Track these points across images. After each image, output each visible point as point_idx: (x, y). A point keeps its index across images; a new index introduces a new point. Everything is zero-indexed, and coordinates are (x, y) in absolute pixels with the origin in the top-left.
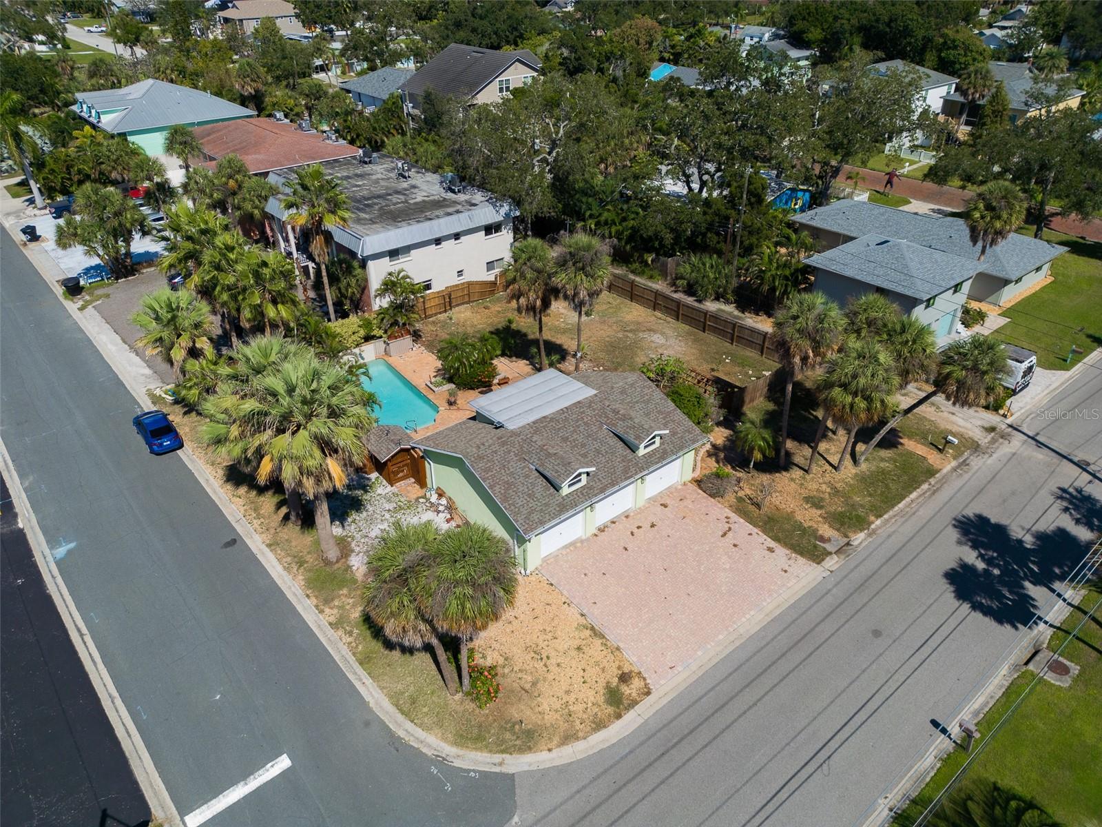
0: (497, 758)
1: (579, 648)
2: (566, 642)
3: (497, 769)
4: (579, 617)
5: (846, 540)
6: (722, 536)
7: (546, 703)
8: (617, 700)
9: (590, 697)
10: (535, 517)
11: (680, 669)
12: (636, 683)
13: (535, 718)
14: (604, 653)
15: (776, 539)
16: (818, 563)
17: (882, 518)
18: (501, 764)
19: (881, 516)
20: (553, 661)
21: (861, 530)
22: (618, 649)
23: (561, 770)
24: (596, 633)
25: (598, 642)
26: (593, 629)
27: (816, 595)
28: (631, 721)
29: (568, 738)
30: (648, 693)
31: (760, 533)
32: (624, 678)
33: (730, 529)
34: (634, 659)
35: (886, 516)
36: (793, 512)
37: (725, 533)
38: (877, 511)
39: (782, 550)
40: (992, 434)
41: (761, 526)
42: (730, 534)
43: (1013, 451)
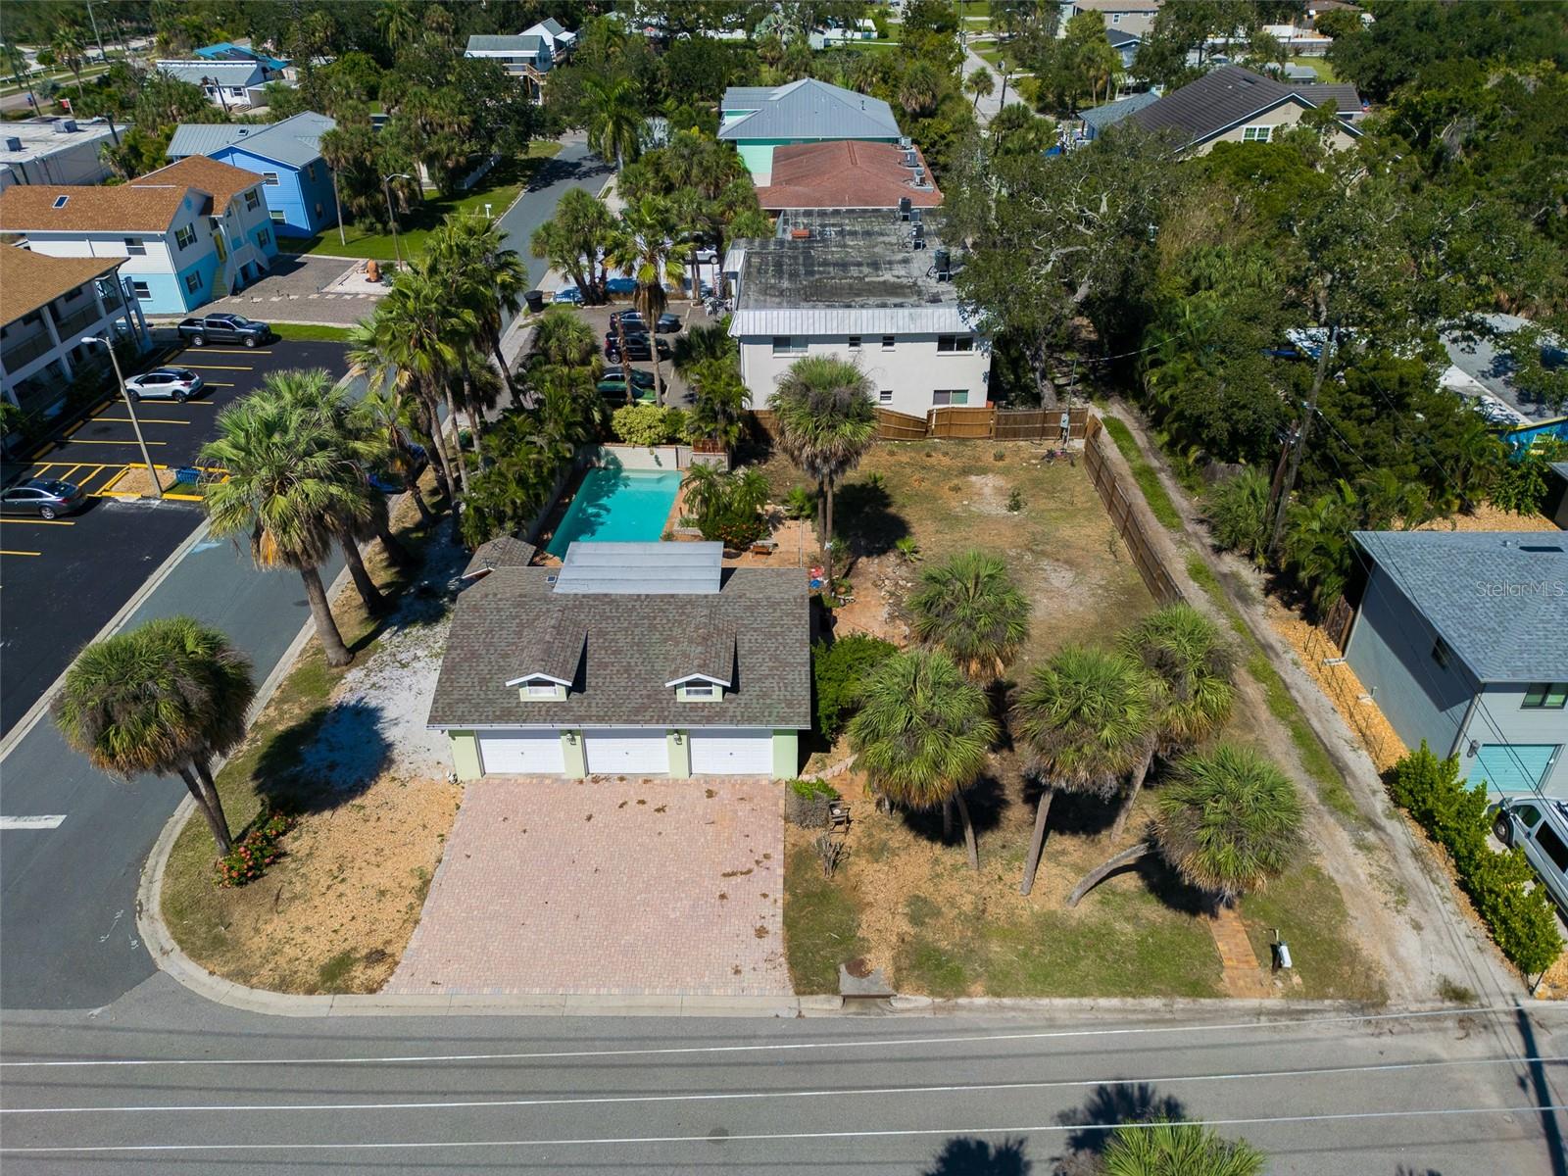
0: (171, 944)
1: (382, 893)
2: (378, 878)
3: (155, 954)
4: (433, 859)
5: (889, 990)
6: (724, 875)
7: (276, 926)
8: (334, 975)
9: (320, 949)
10: (461, 708)
11: (440, 990)
12: (378, 972)
13: (245, 932)
14: (398, 915)
15: (789, 923)
16: (798, 993)
17: (997, 1000)
18: (165, 953)
19: (998, 995)
20: (342, 888)
21: (932, 993)
22: (417, 922)
23: (191, 998)
24: (422, 892)
25: (411, 899)
26: (426, 883)
28: (321, 1005)
29: (242, 976)
30: (372, 991)
31: (780, 902)
32: (377, 956)
33: (749, 872)
34: (413, 944)
35: (1007, 1001)
36: (871, 905)
37: (733, 874)
38: (1000, 984)
39: (775, 943)
40: (1448, 1004)
41: (794, 895)
42: (739, 879)
43: (1444, 1055)
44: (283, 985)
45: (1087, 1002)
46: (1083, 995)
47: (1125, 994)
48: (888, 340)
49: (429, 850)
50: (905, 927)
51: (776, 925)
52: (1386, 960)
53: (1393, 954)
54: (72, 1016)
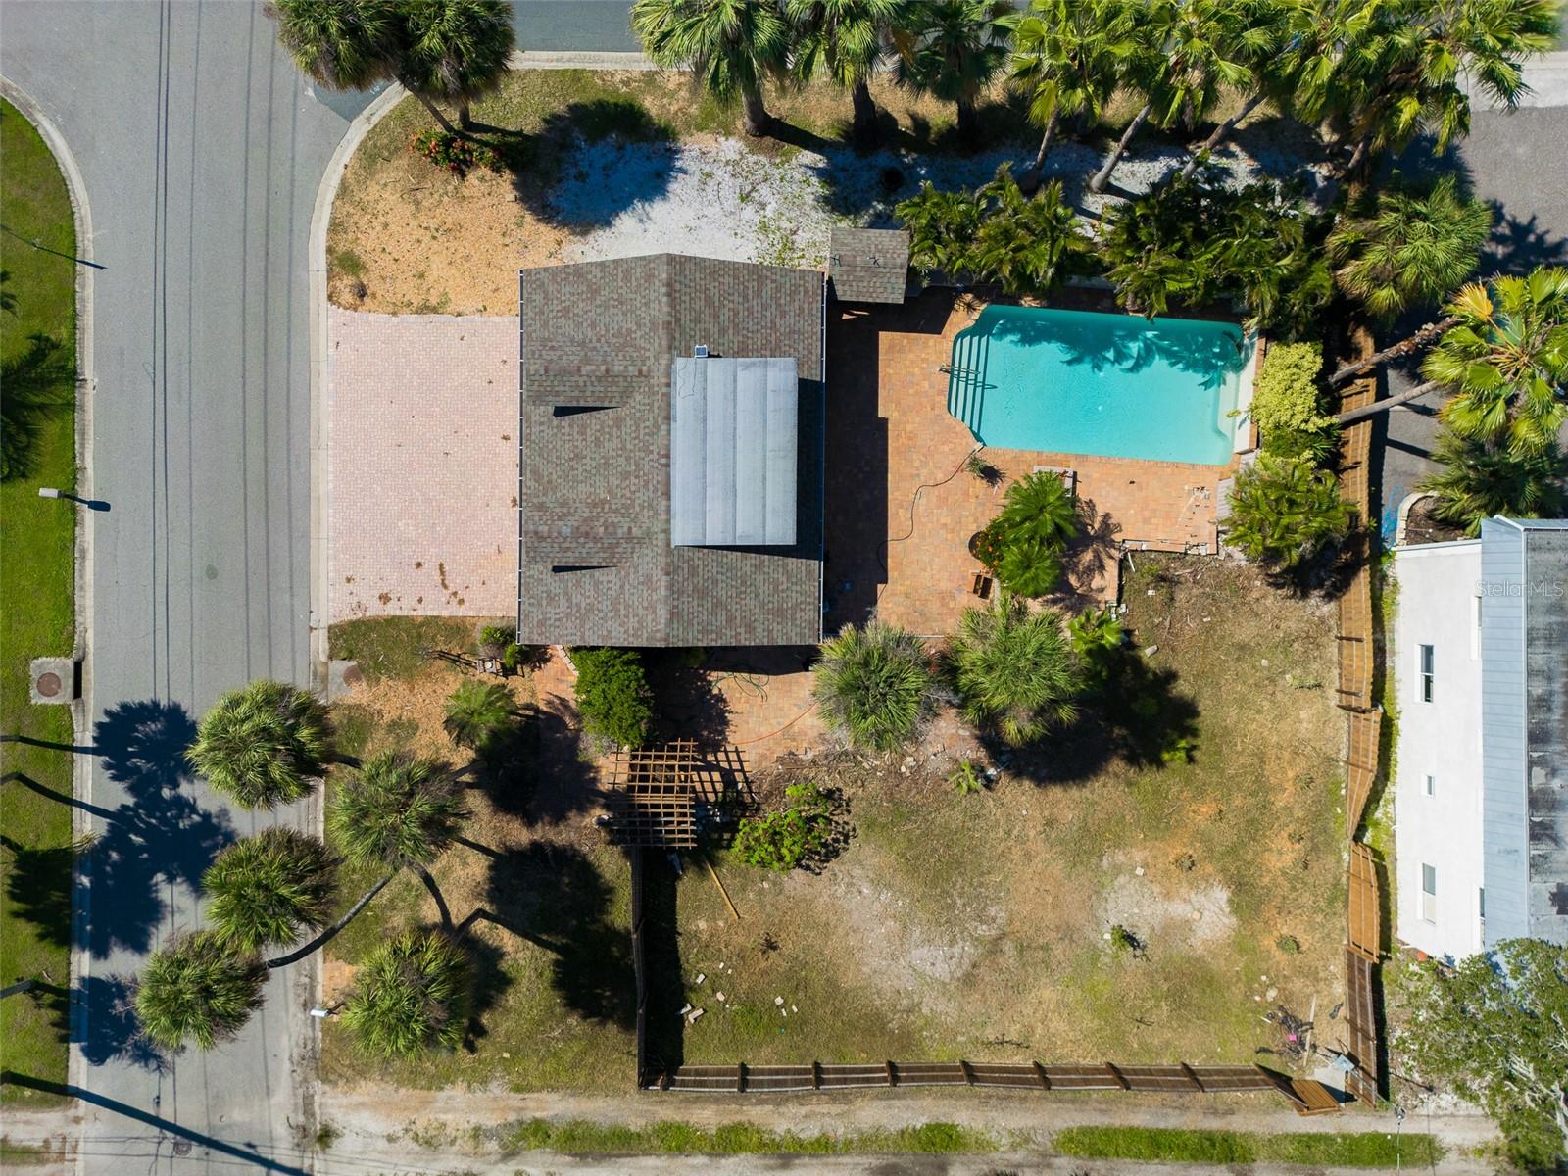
0: (375, 120)
1: (422, 276)
2: (437, 268)
3: (366, 112)
4: (460, 309)
6: (441, 565)
7: (391, 197)
8: (345, 263)
9: (366, 244)
10: (538, 297)
11: (331, 351)
12: (347, 297)
13: (383, 177)
14: (399, 296)
15: (393, 622)
16: (330, 628)
18: (369, 119)
20: (427, 239)
22: (394, 313)
23: (324, 159)
24: (426, 309)
25: (417, 301)
26: (434, 310)
27: (299, 576)
28: (318, 259)
29: (344, 191)
30: (330, 298)
31: (414, 613)
32: (361, 292)
33: (445, 587)
34: (372, 317)
36: (411, 690)
37: (442, 573)
39: (375, 610)
40: (319, 1127)
41: (422, 625)
42: (438, 578)
43: (273, 1101)
44: (336, 227)
49: (468, 304)
50: (387, 718)
51: (391, 610)
52: (355, 1098)
53: (362, 1105)
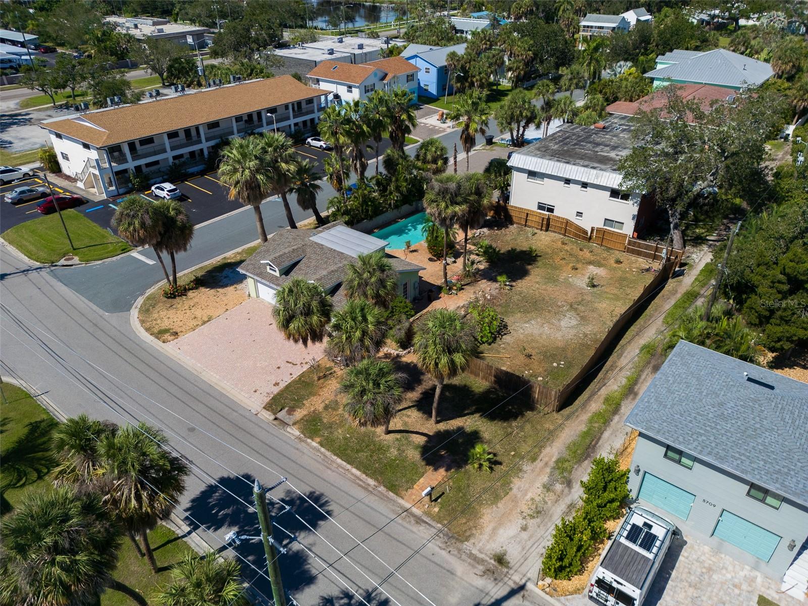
0: (139, 306)
1: (195, 318)
2: (199, 313)
3: (133, 307)
4: (218, 315)
5: (291, 423)
6: (287, 362)
7: (163, 313)
8: (160, 334)
9: (165, 324)
10: (250, 267)
11: (179, 351)
12: (171, 338)
13: (155, 311)
14: (192, 326)
15: (287, 387)
16: (264, 408)
17: (320, 447)
18: (136, 308)
19: (322, 445)
20: (188, 311)
21: (302, 432)
22: (194, 330)
23: (127, 322)
24: (205, 322)
25: (200, 323)
26: (209, 321)
28: (149, 339)
29: (142, 322)
30: (164, 342)
31: (293, 379)
32: (175, 334)
33: (296, 365)
34: (186, 335)
35: (323, 450)
36: (320, 395)
37: (290, 363)
38: (327, 443)
39: (276, 390)
40: (492, 561)
41: (300, 379)
42: (291, 365)
43: (459, 573)
44: (147, 330)
45: (349, 467)
46: (349, 463)
47: (364, 473)
48: (585, 185)
49: (220, 312)
50: (321, 408)
51: (282, 385)
53: (494, 529)
54: (101, 312)
